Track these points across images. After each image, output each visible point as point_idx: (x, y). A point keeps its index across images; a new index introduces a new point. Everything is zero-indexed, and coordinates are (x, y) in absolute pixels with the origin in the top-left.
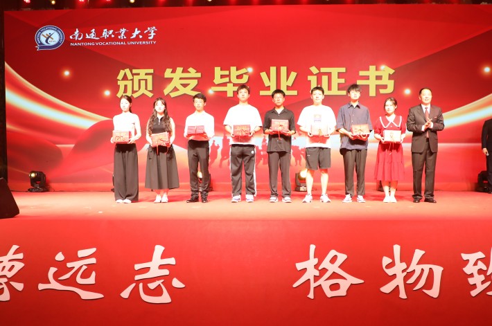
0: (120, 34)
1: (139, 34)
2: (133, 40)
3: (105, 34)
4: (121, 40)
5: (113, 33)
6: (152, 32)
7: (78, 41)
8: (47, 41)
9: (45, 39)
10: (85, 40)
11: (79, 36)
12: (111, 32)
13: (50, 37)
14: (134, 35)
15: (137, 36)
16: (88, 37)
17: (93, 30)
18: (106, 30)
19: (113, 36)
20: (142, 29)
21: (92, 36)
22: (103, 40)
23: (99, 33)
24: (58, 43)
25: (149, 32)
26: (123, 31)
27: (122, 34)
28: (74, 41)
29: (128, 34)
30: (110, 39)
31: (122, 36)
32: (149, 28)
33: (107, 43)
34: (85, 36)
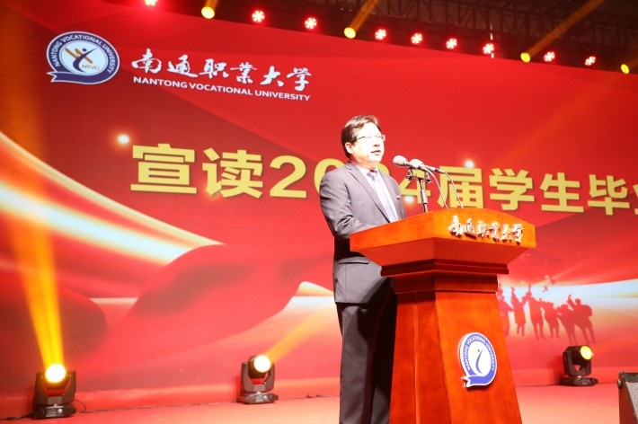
0: (240, 73)
1: (278, 78)
2: (266, 88)
3: (210, 68)
4: (240, 85)
5: (226, 69)
6: (302, 76)
7: (150, 75)
8: (76, 65)
9: (74, 59)
10: (164, 74)
11: (154, 65)
12: (222, 66)
13: (83, 56)
14: (268, 80)
15: (274, 81)
16: (171, 69)
17: (184, 58)
18: (210, 61)
19: (225, 75)
20: (284, 70)
21: (182, 67)
22: (205, 79)
23: (196, 65)
24: (105, 74)
25: (295, 78)
26: (246, 68)
27: (245, 75)
28: (141, 73)
29: (257, 75)
30: (218, 80)
31: (244, 78)
32: (295, 70)
33: (213, 88)
34: (165, 67)
